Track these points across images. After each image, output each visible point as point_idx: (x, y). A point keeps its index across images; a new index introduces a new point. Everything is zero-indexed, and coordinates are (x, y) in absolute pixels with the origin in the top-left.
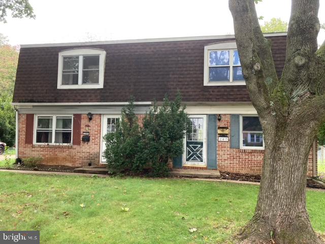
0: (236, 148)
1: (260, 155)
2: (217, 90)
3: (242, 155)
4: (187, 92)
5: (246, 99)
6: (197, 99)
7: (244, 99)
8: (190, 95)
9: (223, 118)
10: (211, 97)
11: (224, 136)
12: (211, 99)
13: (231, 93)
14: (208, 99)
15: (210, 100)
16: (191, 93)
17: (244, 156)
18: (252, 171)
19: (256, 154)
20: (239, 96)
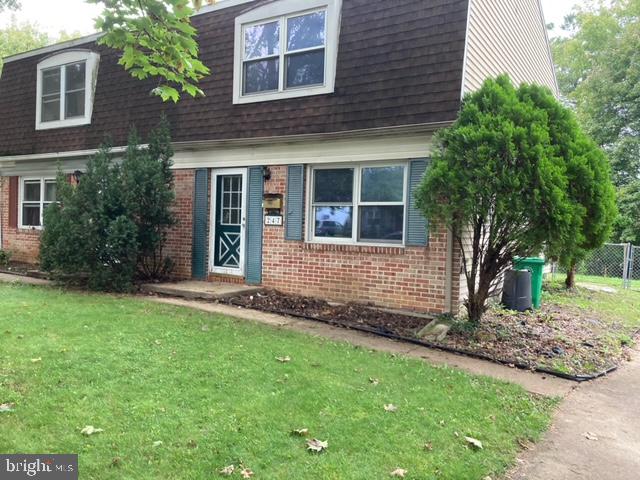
0: (296, 241)
1: (338, 257)
2: (255, 112)
3: (306, 255)
4: (207, 120)
5: (304, 128)
6: (222, 133)
7: (301, 128)
8: (210, 126)
9: (275, 174)
10: (244, 128)
11: (275, 215)
12: (244, 131)
13: (280, 118)
14: (239, 133)
15: (241, 134)
16: (212, 122)
17: (308, 259)
18: (323, 292)
19: (331, 255)
20: (292, 123)
